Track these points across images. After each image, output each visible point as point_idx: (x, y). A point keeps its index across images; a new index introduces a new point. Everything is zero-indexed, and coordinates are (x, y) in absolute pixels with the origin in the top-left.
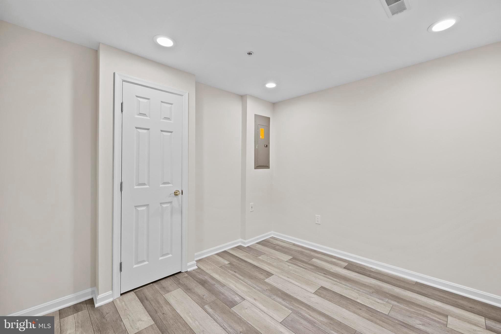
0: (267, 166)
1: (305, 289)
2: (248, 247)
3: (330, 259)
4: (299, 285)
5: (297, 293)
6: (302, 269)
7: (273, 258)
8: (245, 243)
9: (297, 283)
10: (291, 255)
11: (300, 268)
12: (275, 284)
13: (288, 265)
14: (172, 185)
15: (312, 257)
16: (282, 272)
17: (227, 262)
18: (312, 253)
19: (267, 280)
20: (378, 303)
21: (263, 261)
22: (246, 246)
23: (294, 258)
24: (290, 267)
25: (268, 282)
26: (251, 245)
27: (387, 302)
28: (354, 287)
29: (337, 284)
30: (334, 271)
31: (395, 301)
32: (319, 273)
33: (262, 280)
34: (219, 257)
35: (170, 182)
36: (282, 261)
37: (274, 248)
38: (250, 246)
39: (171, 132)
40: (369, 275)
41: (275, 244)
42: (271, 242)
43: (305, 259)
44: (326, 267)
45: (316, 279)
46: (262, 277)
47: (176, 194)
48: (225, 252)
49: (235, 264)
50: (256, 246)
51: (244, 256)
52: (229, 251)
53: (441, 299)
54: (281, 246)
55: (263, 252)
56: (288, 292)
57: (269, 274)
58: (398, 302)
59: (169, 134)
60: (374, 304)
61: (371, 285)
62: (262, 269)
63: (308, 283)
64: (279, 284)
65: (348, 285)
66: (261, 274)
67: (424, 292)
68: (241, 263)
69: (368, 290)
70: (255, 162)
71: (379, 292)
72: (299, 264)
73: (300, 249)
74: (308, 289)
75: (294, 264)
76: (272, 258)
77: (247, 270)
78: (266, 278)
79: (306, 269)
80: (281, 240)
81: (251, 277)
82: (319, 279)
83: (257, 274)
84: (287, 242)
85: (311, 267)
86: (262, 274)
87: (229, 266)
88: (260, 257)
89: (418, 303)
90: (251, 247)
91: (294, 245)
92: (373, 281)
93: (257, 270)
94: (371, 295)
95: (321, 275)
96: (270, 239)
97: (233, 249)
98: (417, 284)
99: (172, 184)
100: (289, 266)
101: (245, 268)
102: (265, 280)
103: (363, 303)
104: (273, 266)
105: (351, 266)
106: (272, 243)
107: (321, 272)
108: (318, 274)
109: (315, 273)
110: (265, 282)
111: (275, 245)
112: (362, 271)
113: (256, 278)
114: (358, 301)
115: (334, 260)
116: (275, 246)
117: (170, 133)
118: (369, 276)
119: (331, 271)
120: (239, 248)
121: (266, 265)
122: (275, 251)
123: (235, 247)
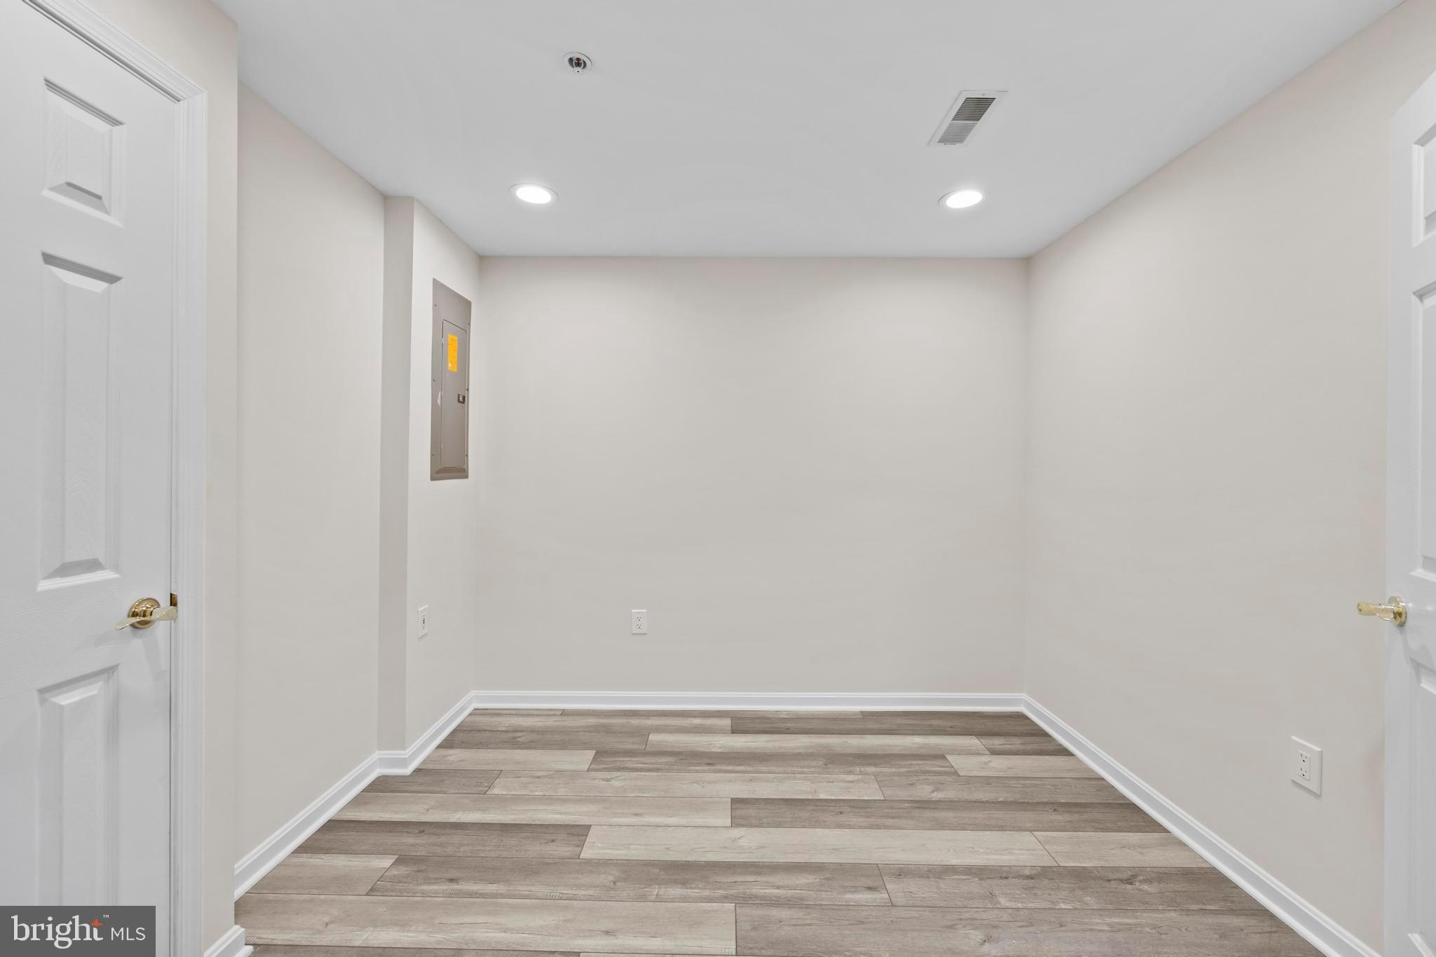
0: (460, 471)
1: (703, 824)
2: (418, 771)
3: (686, 722)
4: (682, 821)
5: (696, 846)
6: (647, 774)
7: (544, 777)
8: (403, 762)
9: (673, 821)
10: (585, 746)
11: (640, 773)
12: (619, 852)
13: (603, 780)
14: (116, 576)
15: (643, 733)
16: (605, 808)
17: (386, 862)
18: (635, 722)
19: (587, 853)
20: (852, 782)
21: (517, 799)
22: (408, 771)
23: (601, 754)
24: (616, 783)
25: (592, 857)
26: (424, 762)
27: (861, 773)
28: (790, 769)
29: (754, 777)
30: (720, 748)
31: (869, 765)
32: (698, 768)
33: (574, 861)
34: (320, 856)
35: (102, 560)
36: (574, 775)
37: (514, 744)
38: (421, 767)
39: (111, 279)
40: (787, 729)
41: (504, 729)
42: (486, 728)
43: (629, 744)
44: (697, 747)
45: (703, 787)
46: (561, 849)
47: (141, 619)
48: (332, 825)
49: (423, 853)
50: (446, 756)
51: (432, 808)
52: (351, 815)
53: (913, 730)
54: (533, 731)
55: (490, 767)
56: (672, 856)
57: (579, 832)
58: (875, 765)
59: (99, 286)
60: (849, 788)
61: (810, 751)
62: (541, 825)
63: (697, 804)
64: (632, 846)
65: (773, 768)
66: (552, 844)
67: (885, 727)
68: (443, 839)
69: (814, 763)
70: (432, 455)
71: (835, 760)
72: (631, 765)
73: (592, 721)
74: (712, 821)
75: (619, 769)
76: (538, 777)
77: (489, 851)
78: (578, 846)
79: (657, 770)
80: (514, 712)
81: (530, 869)
82: (710, 782)
83: (534, 849)
84: (538, 713)
85: (664, 760)
86: (553, 841)
87: (402, 870)
88: (496, 791)
89: (896, 751)
90: (430, 766)
91: (564, 713)
92: (805, 740)
93: (524, 835)
94: (828, 773)
95: (703, 771)
96: (473, 718)
97: (357, 801)
98: (866, 715)
99: (116, 568)
100: (608, 780)
101: (479, 848)
102: (582, 856)
103: (833, 798)
104: (564, 801)
105: (743, 723)
106: (493, 731)
107: (698, 764)
108: (696, 771)
109: (689, 771)
110: (588, 862)
111: (506, 732)
112: (769, 726)
113: (547, 864)
114: (822, 796)
115: (697, 721)
116: (510, 735)
117: (103, 285)
118: (787, 731)
119: (713, 750)
120: (382, 786)
121: (541, 807)
122: (525, 751)
123: (364, 791)
